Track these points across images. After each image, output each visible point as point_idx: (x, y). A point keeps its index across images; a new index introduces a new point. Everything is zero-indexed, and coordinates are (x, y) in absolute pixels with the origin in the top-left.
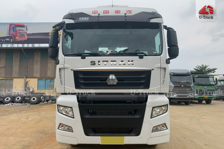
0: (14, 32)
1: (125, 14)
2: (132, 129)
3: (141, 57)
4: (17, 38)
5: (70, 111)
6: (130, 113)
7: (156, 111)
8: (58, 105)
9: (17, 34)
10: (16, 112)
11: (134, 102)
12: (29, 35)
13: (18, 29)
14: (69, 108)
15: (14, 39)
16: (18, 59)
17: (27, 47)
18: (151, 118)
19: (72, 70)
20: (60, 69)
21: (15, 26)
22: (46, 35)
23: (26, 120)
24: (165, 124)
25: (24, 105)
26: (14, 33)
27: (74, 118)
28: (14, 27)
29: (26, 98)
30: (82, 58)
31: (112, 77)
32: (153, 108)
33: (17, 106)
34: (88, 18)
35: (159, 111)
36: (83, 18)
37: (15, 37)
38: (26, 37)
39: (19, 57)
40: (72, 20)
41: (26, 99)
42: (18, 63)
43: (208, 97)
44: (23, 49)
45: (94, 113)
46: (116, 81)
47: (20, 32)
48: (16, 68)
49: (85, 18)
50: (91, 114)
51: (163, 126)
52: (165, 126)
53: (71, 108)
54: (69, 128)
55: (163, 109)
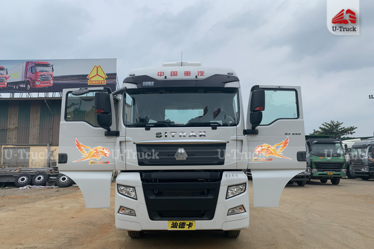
0: (33, 73)
1: (196, 76)
2: (205, 211)
3: (214, 128)
4: (37, 83)
5: (131, 191)
6: (203, 194)
7: (232, 190)
8: (118, 185)
9: (37, 76)
10: (40, 199)
11: (207, 180)
12: (55, 78)
13: (39, 69)
14: (131, 188)
15: (33, 85)
16: (39, 115)
17: (53, 97)
18: (226, 198)
19: (134, 143)
20: (120, 142)
21: (34, 65)
22: (83, 79)
23: (61, 209)
24: (242, 206)
25: (49, 188)
26: (33, 76)
27: (136, 199)
28: (32, 66)
29: (51, 177)
30: (146, 129)
31: (181, 151)
32: (229, 187)
33: (39, 190)
34: (153, 82)
35: (236, 190)
36: (147, 83)
37: (33, 83)
38: (52, 82)
39: (40, 113)
40: (134, 85)
41: (51, 179)
42: (38, 122)
43: (334, 175)
44: (47, 100)
45: (160, 194)
46: (186, 156)
47: (42, 74)
48: (34, 129)
49: (150, 83)
50: (157, 195)
51: (240, 209)
52: (242, 208)
53: (134, 187)
54: (130, 211)
55: (240, 188)
